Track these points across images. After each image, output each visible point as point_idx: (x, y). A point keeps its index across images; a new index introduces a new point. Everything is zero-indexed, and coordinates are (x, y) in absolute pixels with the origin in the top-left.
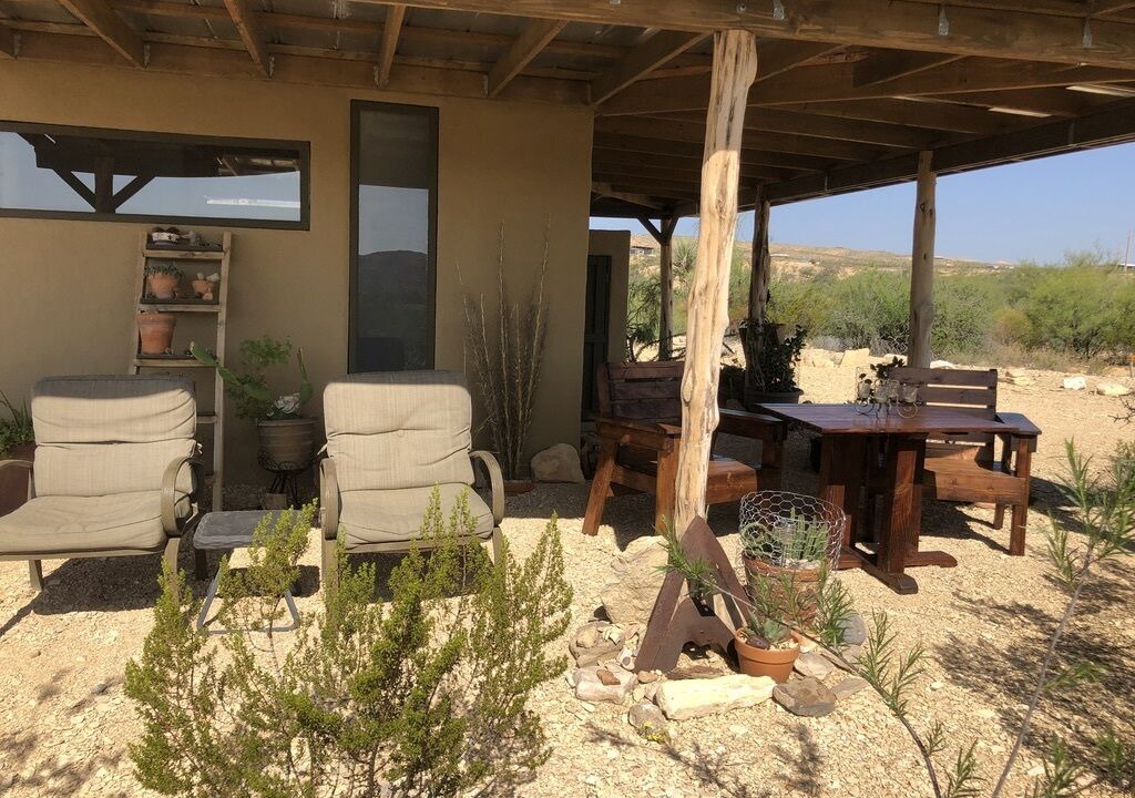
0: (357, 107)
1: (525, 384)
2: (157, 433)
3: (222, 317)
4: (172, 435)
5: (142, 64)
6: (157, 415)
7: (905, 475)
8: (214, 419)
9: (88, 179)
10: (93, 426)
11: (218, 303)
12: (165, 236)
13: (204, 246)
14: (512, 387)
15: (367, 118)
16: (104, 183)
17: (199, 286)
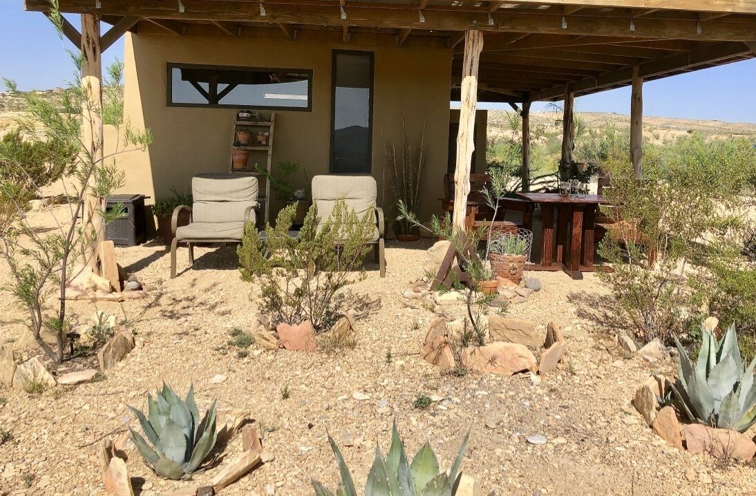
0: (335, 53)
1: (414, 188)
2: (241, 198)
3: (270, 152)
4: (248, 199)
5: (237, 37)
6: (242, 190)
7: (578, 223)
8: (265, 199)
9: (205, 86)
10: (216, 194)
11: (268, 146)
12: (245, 115)
13: (262, 119)
14: (408, 188)
15: (340, 58)
16: (213, 88)
17: (260, 138)
